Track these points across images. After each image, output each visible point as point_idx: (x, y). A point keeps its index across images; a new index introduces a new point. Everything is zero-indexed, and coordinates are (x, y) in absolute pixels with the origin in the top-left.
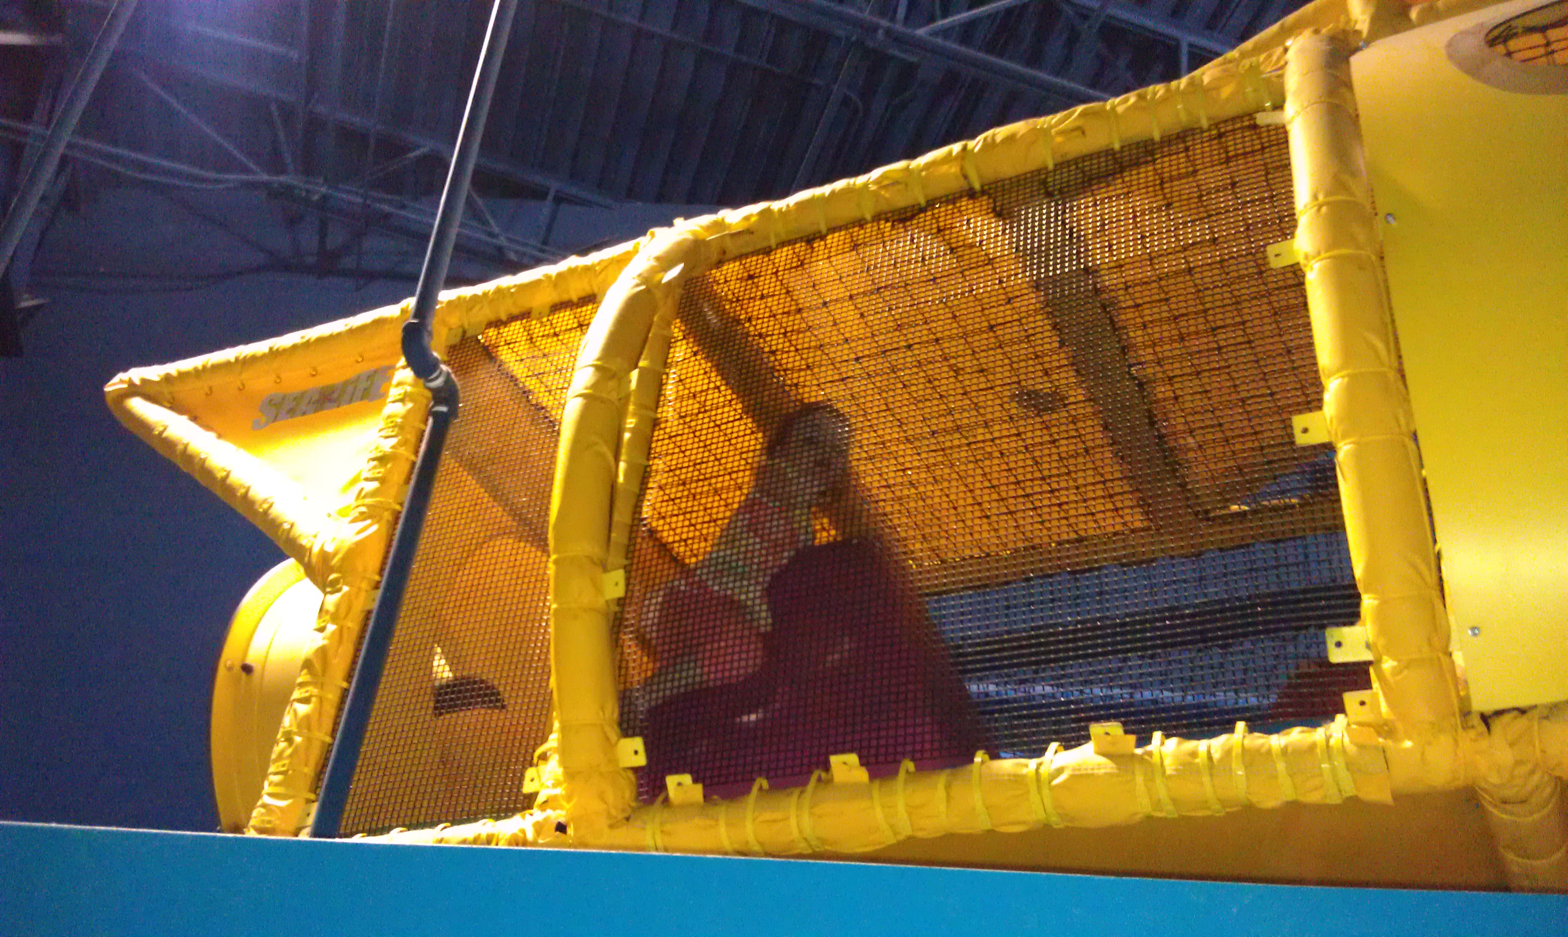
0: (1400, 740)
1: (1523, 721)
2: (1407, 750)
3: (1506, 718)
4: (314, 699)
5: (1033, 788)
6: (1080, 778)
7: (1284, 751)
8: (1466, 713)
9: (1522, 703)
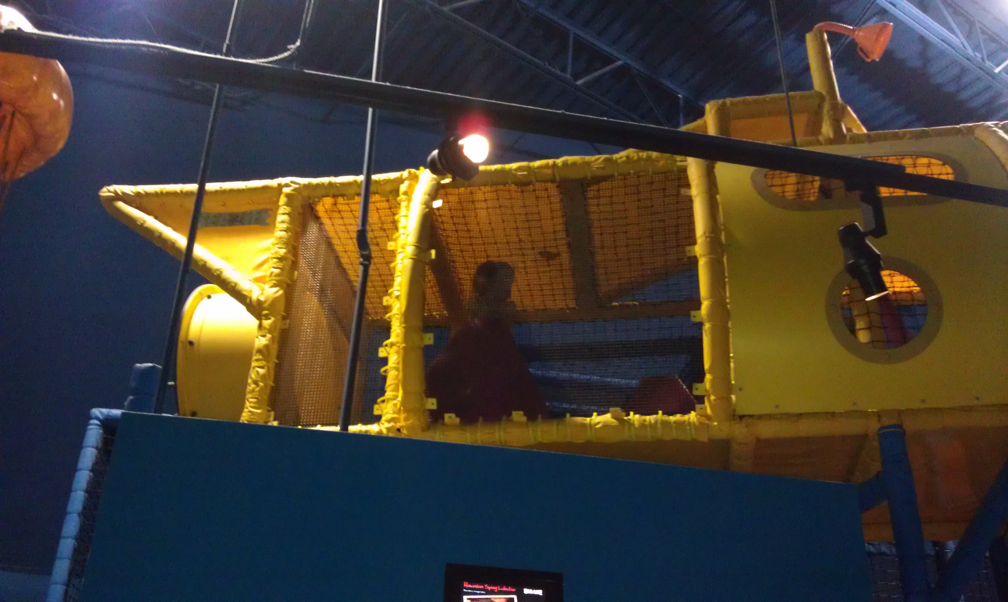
0: (712, 422)
1: (751, 420)
2: (715, 425)
3: (746, 418)
4: (266, 367)
5: (589, 428)
6: (606, 426)
7: (675, 422)
8: (734, 415)
9: (751, 413)
